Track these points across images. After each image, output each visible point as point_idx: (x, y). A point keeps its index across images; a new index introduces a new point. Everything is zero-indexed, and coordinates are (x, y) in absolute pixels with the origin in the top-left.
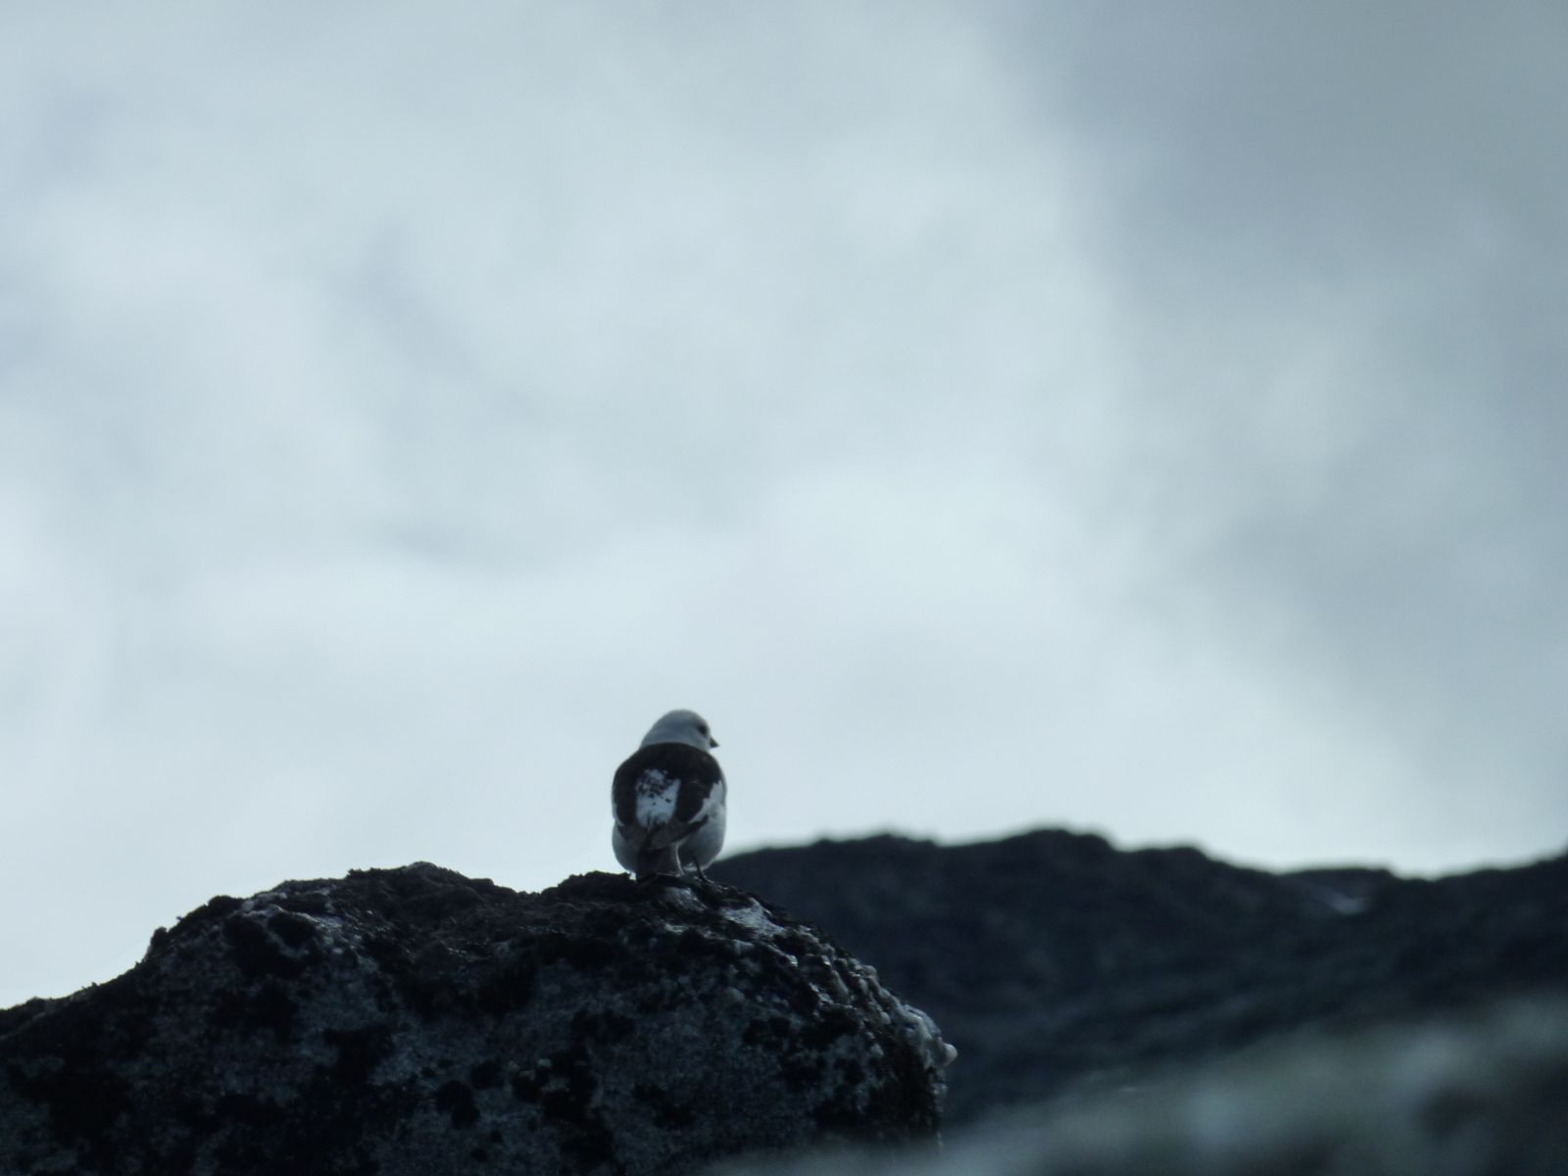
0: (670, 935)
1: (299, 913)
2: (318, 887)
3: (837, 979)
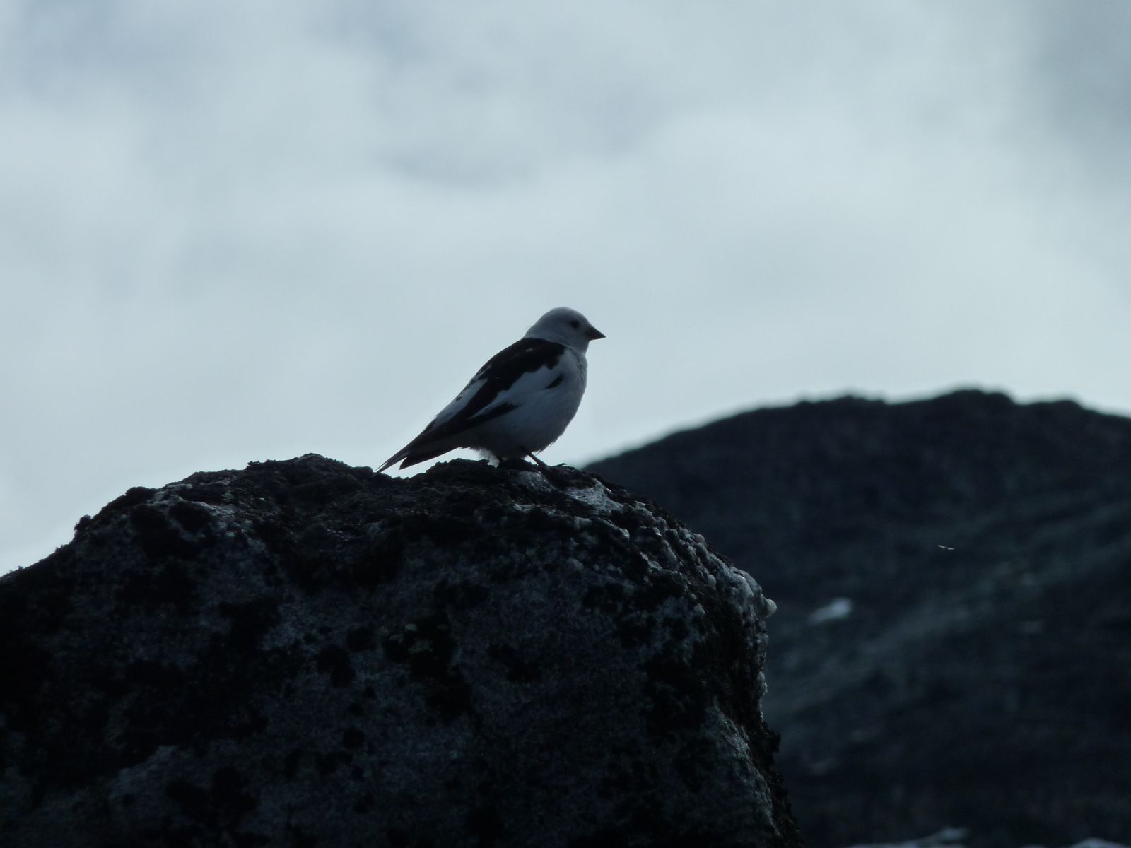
0: (518, 514)
1: (198, 502)
2: (221, 478)
3: (667, 547)
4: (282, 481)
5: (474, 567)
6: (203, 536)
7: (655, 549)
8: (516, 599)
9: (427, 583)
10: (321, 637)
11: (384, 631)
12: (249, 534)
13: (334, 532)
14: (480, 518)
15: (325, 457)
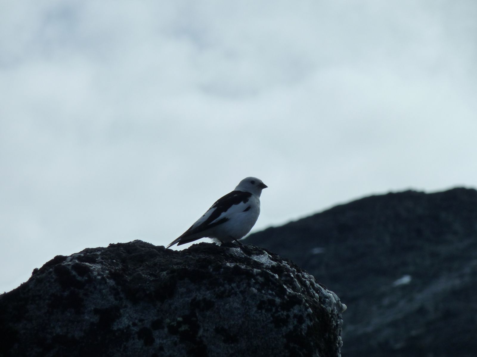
1: (85, 263)
2: (96, 251)
3: (296, 282)
4: (124, 252)
5: (208, 292)
6: (87, 278)
7: (290, 283)
8: (227, 306)
9: (187, 299)
10: (140, 324)
11: (168, 320)
12: (107, 277)
13: (146, 276)
14: (211, 270)
15: (144, 241)
